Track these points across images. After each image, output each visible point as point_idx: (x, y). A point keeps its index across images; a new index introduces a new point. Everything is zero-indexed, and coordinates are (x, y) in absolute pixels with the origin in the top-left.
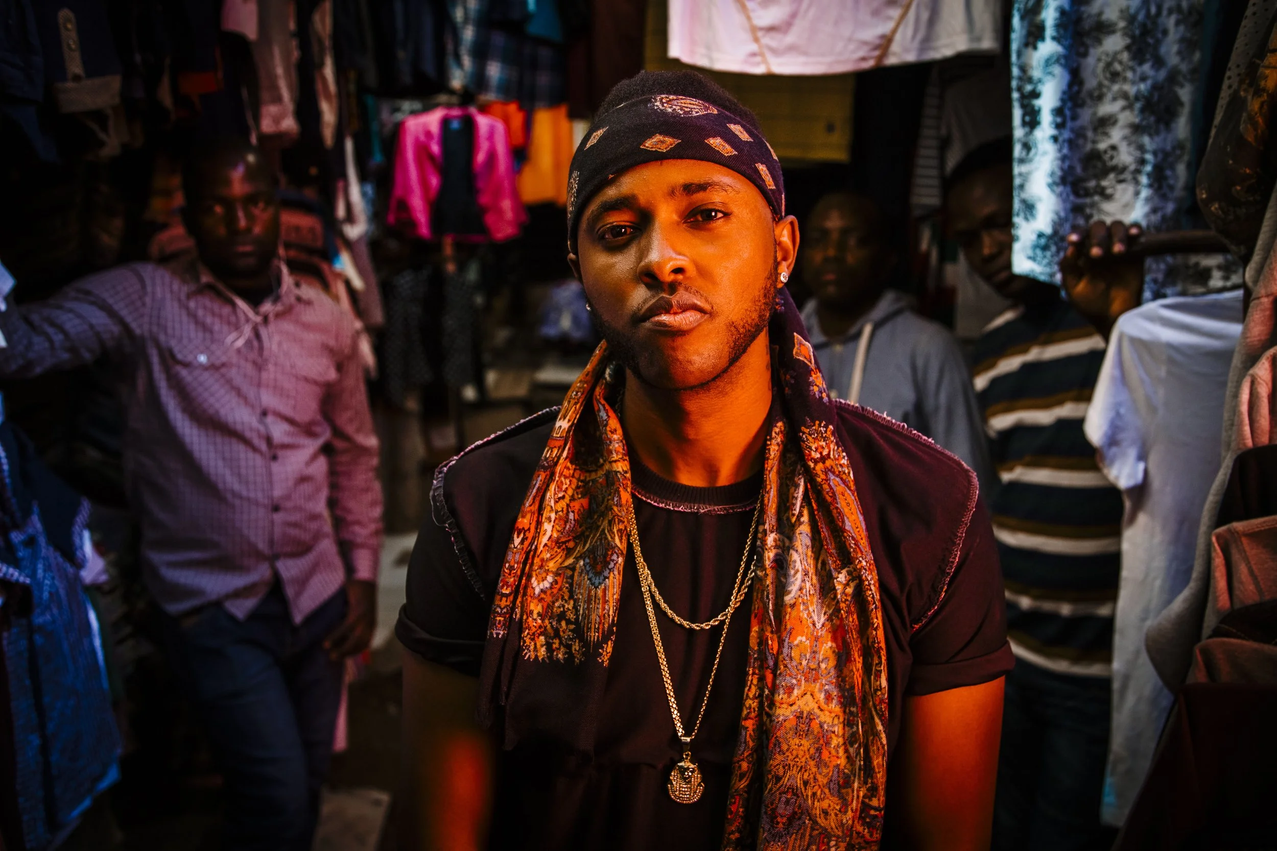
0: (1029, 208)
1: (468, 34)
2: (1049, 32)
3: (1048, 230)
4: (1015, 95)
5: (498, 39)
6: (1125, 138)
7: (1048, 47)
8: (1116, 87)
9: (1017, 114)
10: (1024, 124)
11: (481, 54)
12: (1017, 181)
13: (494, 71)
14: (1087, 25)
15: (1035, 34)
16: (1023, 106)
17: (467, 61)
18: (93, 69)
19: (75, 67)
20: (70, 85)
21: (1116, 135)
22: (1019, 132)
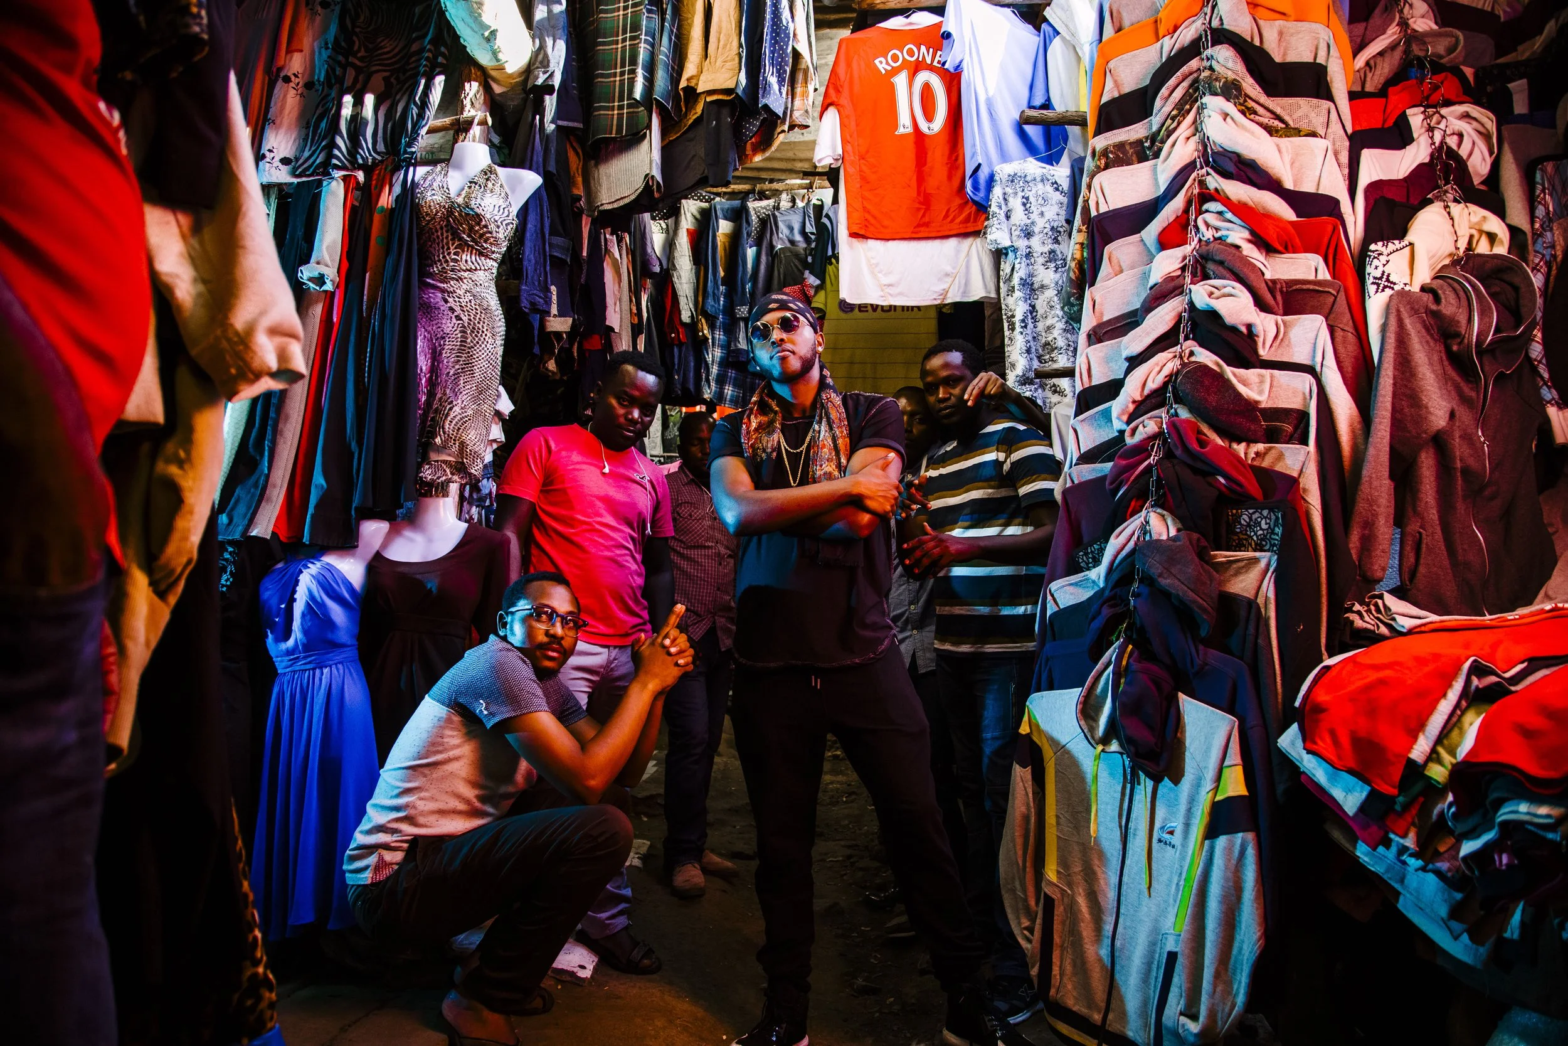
0: (1013, 365)
1: (714, 370)
2: (1017, 287)
3: (1021, 374)
4: (1004, 317)
5: (732, 373)
6: (1060, 334)
7: (1018, 294)
8: (1053, 312)
9: (1006, 325)
10: (1009, 329)
11: (721, 381)
12: (1007, 354)
13: (729, 391)
14: (1036, 286)
15: (1012, 290)
16: (1008, 322)
17: (713, 384)
18: (561, 314)
19: (554, 310)
20: (551, 318)
21: (1056, 333)
22: (1007, 333)
